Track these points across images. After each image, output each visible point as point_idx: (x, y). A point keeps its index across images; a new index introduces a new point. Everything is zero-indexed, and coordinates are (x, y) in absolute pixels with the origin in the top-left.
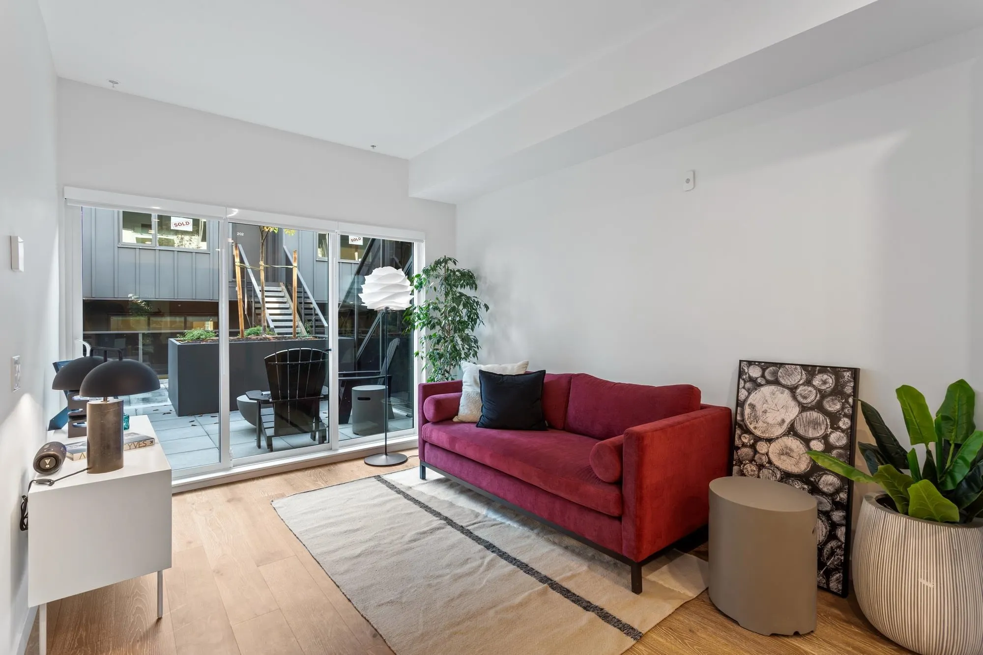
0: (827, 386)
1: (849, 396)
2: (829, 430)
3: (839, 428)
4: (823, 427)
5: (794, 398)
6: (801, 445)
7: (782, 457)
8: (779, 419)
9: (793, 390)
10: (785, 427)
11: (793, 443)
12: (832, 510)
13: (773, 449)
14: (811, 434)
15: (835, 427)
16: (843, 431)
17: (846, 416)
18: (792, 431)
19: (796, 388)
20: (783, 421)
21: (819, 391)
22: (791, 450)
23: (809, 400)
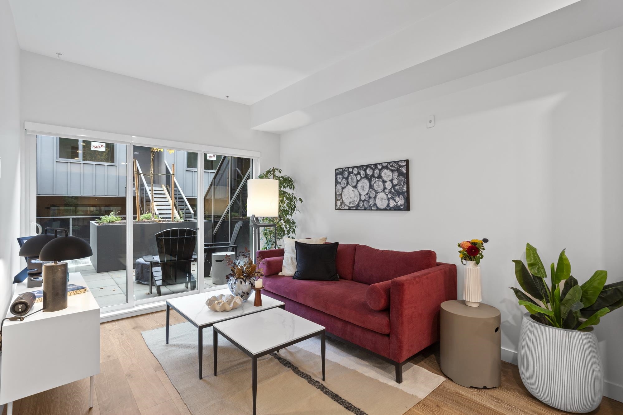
0: (341, 177)
1: (343, 170)
2: (353, 174)
3: (352, 171)
4: (353, 176)
5: (345, 187)
6: (360, 183)
7: (365, 189)
8: (352, 192)
9: (343, 188)
10: (355, 190)
11: (359, 186)
12: (378, 169)
13: (363, 193)
14: (355, 180)
15: (352, 173)
16: (353, 170)
17: (348, 170)
18: (355, 187)
19: (342, 187)
20: (353, 190)
21: (342, 179)
22: (361, 187)
23: (345, 182)
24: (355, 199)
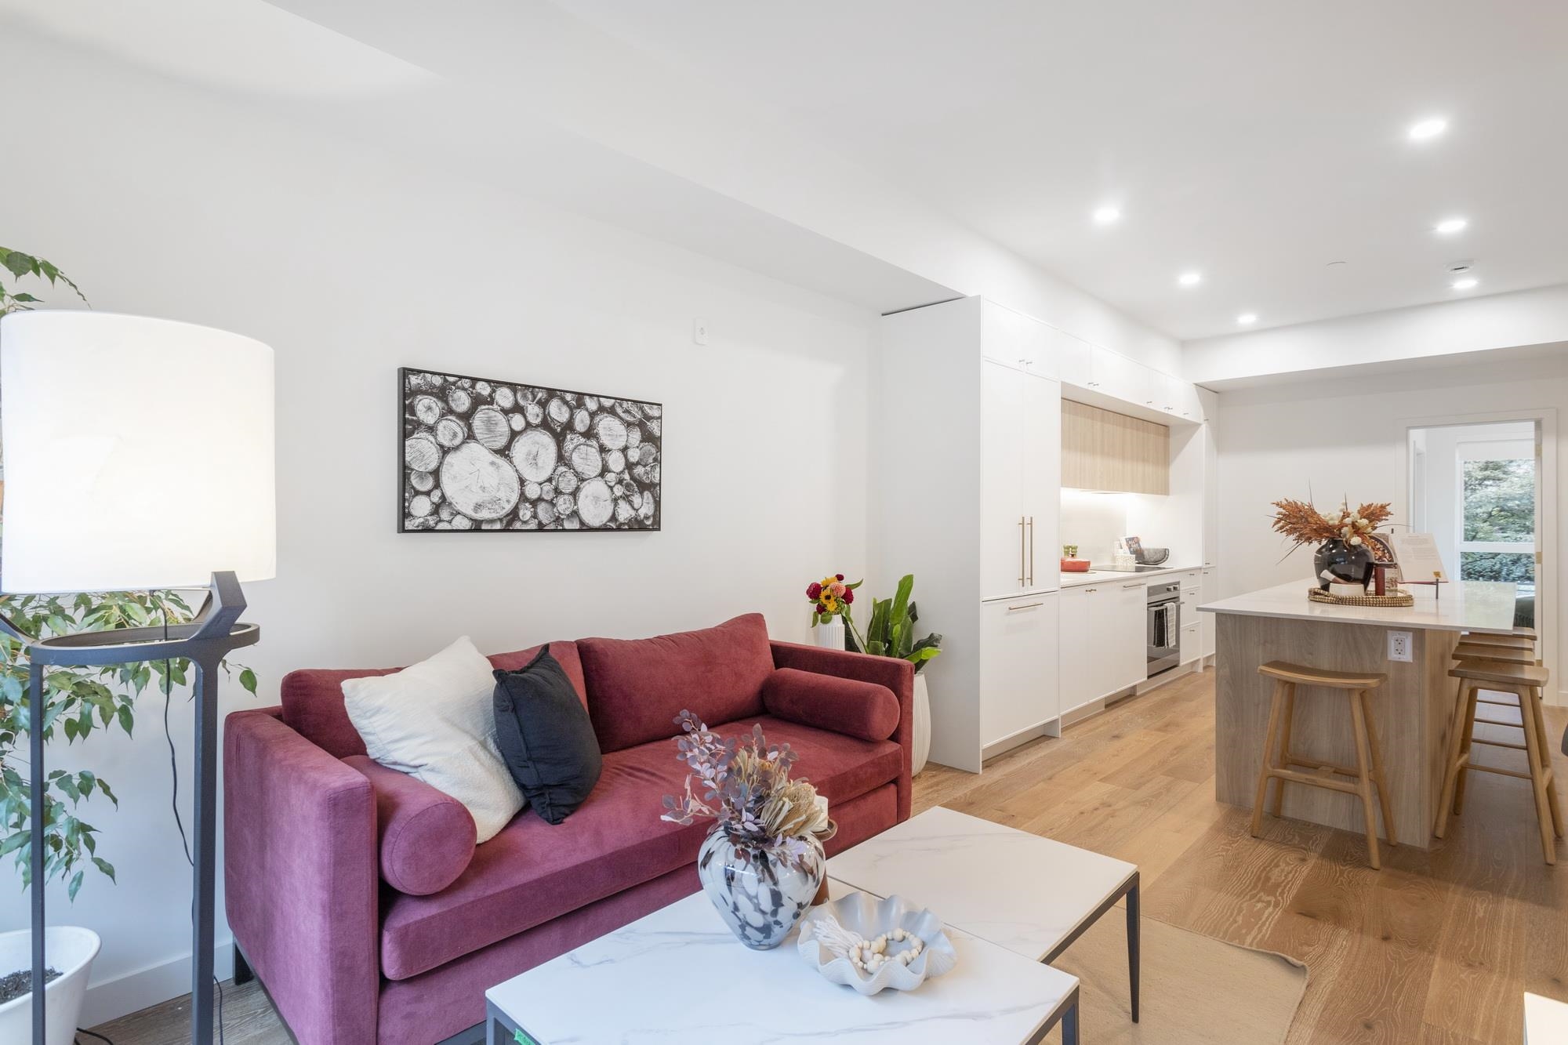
0: (434, 405)
1: (446, 381)
2: (495, 406)
3: (490, 395)
4: (492, 414)
5: (457, 448)
6: (521, 441)
7: (540, 465)
8: (491, 469)
9: (445, 451)
10: (500, 461)
11: (520, 449)
13: (534, 476)
14: (503, 428)
15: (490, 401)
16: (494, 391)
17: (473, 386)
18: (504, 452)
19: (442, 446)
20: (493, 463)
21: (443, 415)
22: (529, 454)
23: (458, 430)
24: (502, 495)
